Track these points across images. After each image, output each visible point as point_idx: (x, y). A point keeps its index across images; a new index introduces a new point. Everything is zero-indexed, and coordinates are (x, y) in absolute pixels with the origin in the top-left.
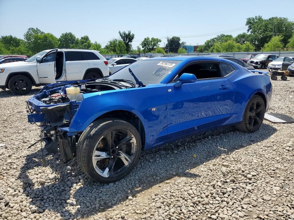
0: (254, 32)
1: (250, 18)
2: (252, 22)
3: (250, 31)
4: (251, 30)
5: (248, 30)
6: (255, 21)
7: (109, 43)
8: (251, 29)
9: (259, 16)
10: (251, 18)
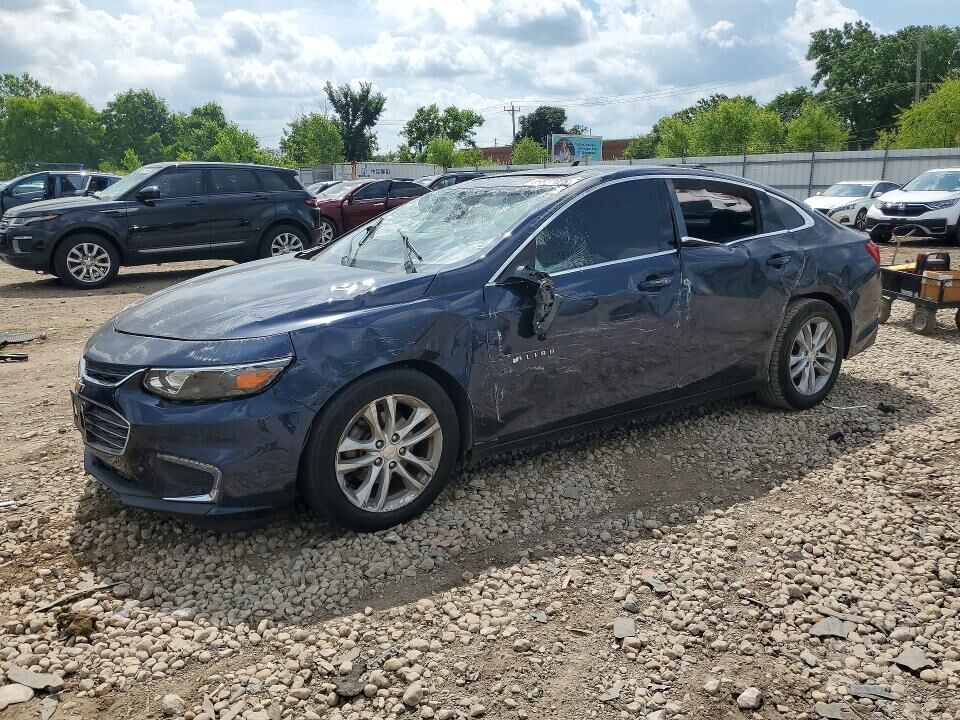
0: (839, 82)
1: (823, 32)
2: (832, 45)
3: (822, 82)
4: (827, 78)
5: (816, 79)
6: (845, 41)
7: (290, 130)
8: (826, 73)
9: (859, 24)
10: (828, 33)
